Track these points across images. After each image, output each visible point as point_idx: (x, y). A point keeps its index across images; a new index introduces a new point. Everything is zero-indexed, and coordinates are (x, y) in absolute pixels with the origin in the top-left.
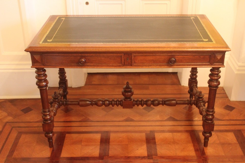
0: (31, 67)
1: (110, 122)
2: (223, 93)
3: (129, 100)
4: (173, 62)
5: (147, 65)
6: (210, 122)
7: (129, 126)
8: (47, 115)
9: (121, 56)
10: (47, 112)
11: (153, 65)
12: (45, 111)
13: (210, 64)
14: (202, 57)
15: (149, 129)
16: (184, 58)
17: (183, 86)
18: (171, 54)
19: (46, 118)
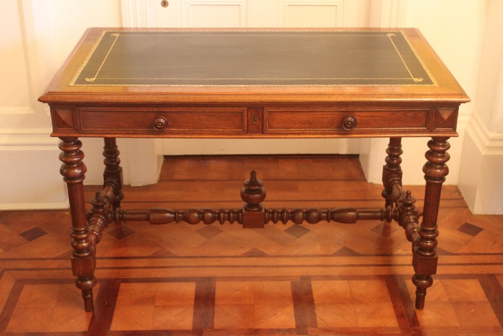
0: (50, 136)
1: (215, 259)
2: (458, 199)
3: (256, 209)
4: (350, 125)
5: (296, 132)
6: (428, 254)
7: (255, 266)
8: (82, 239)
9: (242, 113)
10: (82, 234)
11: (308, 132)
12: (77, 231)
13: (428, 129)
14: (410, 114)
15: (298, 272)
16: (374, 116)
17: (372, 184)
18: (346, 108)
19: (80, 245)
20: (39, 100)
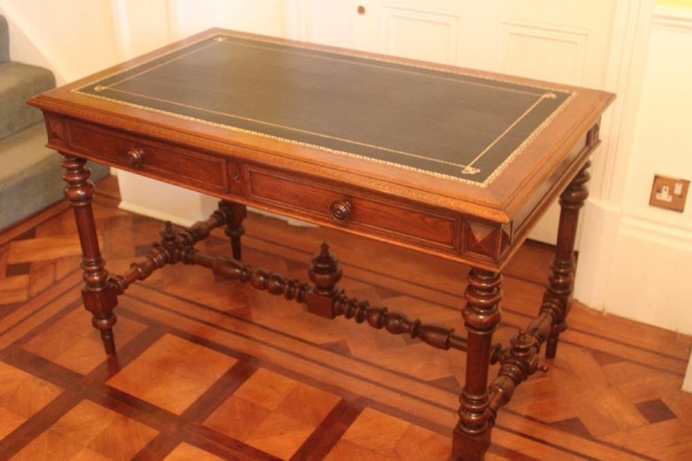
0: (46, 146)
2: (680, 360)
3: (326, 293)
5: (282, 207)
7: (321, 364)
8: (93, 271)
9: (219, 165)
10: (93, 266)
11: (296, 210)
12: (88, 262)
13: (455, 249)
14: (429, 220)
16: (380, 211)
18: (342, 189)
19: (91, 279)
20: (28, 103)
